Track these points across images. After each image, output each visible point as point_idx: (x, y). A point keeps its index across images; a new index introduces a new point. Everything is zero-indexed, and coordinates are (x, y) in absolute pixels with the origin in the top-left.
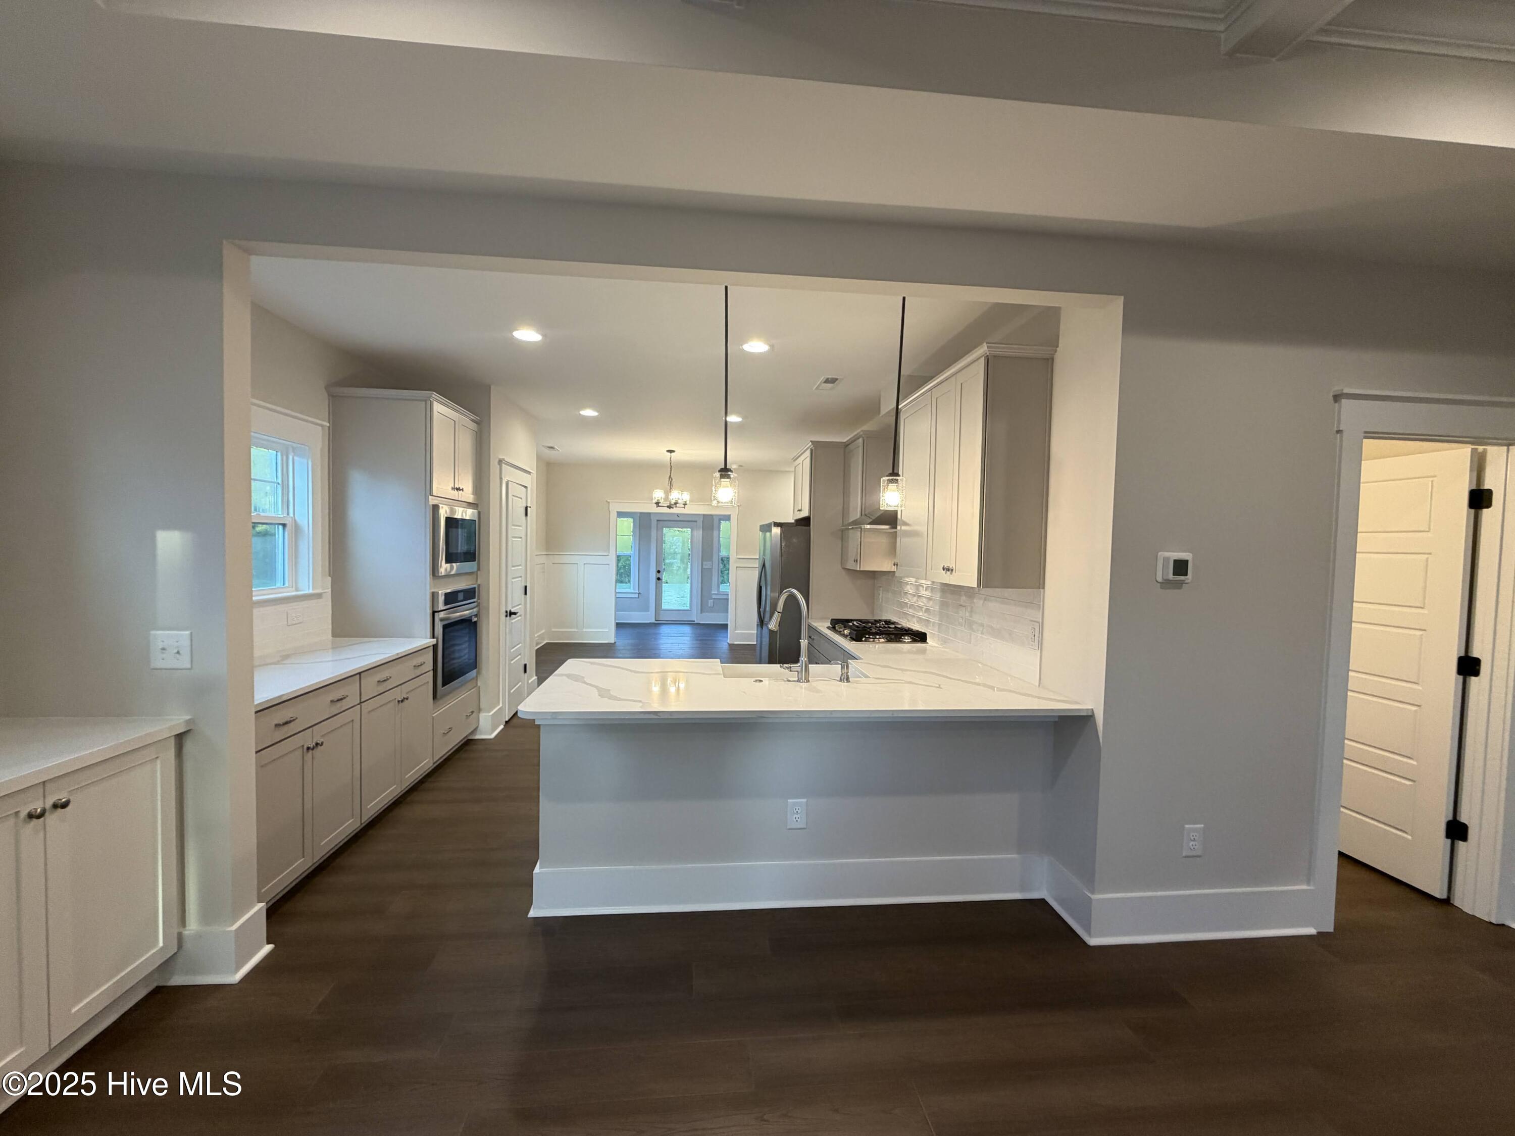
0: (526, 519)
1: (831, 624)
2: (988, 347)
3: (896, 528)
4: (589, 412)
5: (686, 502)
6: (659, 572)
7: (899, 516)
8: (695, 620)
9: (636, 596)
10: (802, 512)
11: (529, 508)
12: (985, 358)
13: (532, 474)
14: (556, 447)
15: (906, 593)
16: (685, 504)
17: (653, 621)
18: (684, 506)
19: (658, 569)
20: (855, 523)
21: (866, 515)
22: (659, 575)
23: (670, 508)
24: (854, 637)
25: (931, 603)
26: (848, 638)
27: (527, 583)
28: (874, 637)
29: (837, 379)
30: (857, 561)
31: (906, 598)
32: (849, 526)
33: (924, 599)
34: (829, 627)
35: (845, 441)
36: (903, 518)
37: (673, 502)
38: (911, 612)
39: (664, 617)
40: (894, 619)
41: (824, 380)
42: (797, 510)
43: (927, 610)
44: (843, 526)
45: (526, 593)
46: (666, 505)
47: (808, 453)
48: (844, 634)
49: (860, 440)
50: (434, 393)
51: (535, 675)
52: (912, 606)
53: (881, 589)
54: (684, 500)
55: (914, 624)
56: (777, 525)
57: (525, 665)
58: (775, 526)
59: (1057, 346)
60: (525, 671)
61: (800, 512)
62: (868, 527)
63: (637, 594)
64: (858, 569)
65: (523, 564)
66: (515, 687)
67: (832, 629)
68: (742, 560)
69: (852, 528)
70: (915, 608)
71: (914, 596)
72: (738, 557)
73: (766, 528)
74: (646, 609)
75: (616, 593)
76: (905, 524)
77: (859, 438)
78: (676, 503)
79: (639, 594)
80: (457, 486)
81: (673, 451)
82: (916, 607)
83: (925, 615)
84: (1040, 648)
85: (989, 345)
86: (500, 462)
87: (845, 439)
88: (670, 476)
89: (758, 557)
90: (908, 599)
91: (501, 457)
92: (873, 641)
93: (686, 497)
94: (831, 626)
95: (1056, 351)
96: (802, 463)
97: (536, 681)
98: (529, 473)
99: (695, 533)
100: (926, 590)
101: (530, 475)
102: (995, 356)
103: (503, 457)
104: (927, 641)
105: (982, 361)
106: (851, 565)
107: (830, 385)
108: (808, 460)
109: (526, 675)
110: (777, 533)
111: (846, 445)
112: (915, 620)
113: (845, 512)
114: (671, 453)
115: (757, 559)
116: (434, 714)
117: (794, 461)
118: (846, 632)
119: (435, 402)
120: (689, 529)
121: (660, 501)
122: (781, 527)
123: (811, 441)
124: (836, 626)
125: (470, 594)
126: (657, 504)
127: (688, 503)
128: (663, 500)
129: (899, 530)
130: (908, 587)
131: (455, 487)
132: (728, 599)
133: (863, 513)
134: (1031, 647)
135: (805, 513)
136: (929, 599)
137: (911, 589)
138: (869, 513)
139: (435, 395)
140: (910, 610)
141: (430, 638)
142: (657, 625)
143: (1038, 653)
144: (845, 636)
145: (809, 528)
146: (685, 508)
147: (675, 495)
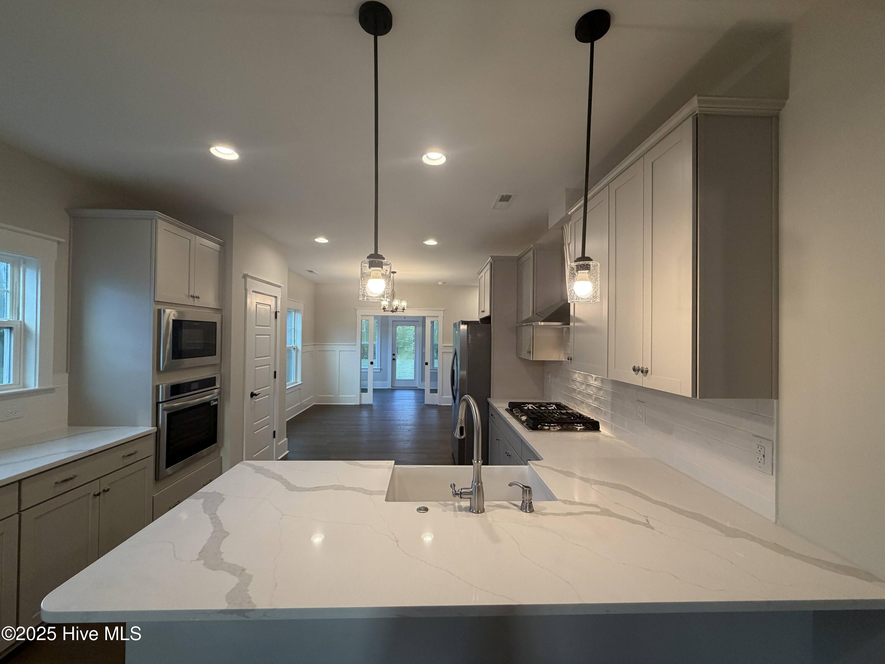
0: (276, 321)
1: (509, 406)
2: (699, 101)
3: (569, 324)
4: (322, 240)
5: (404, 308)
6: (394, 355)
7: (572, 313)
8: (418, 386)
9: (379, 371)
10: (485, 313)
11: (278, 313)
12: (693, 118)
13: (281, 287)
14: (313, 271)
15: (574, 381)
16: (404, 309)
17: (390, 387)
18: (402, 311)
19: (393, 353)
20: (528, 321)
21: (536, 314)
22: (394, 357)
23: (393, 312)
24: (531, 426)
25: (601, 393)
26: (525, 424)
27: (276, 370)
28: (549, 425)
29: (510, 196)
30: (530, 352)
31: (575, 385)
32: (524, 323)
33: (594, 389)
34: (507, 409)
35: (517, 255)
36: (575, 315)
37: (394, 308)
38: (579, 397)
39: (397, 385)
40: (564, 402)
41: (500, 198)
42: (481, 311)
43: (596, 399)
44: (517, 323)
45: (275, 377)
46: (390, 310)
47: (488, 267)
48: (521, 420)
49: (531, 252)
50: (157, 212)
51: (286, 437)
52: (580, 393)
53: (550, 374)
54: (403, 306)
55: (584, 409)
56: (464, 323)
57: (274, 432)
58: (462, 324)
59: (787, 98)
60: (274, 437)
61: (483, 313)
62: (542, 324)
63: (380, 370)
64: (531, 359)
65: (273, 354)
66: (257, 453)
67: (510, 411)
68: (446, 347)
69: (527, 325)
70: (583, 394)
71: (583, 384)
72: (443, 345)
73: (456, 326)
74: (386, 380)
75: (361, 369)
76: (578, 320)
77: (529, 251)
78: (397, 309)
79: (381, 369)
80: (191, 293)
81: (395, 272)
82: (585, 394)
83: (595, 403)
84: (774, 473)
85: (701, 98)
86: (245, 276)
87: (517, 254)
88: (393, 289)
89: (452, 345)
90: (577, 386)
91: (246, 272)
92: (549, 429)
93: (404, 304)
94: (509, 408)
95: (784, 105)
96: (484, 276)
97: (287, 441)
98: (280, 287)
99: (418, 329)
100: (595, 380)
101: (280, 288)
102: (705, 114)
103: (247, 273)
104: (600, 429)
105: (689, 125)
106: (524, 356)
107: (505, 203)
108: (489, 272)
109: (275, 439)
110: (464, 329)
111: (519, 258)
112: (584, 405)
113: (519, 311)
114: (393, 273)
115: (452, 346)
116: (154, 494)
117: (479, 275)
118: (524, 418)
119: (159, 220)
120: (414, 327)
121: (386, 307)
122: (468, 325)
123: (490, 256)
124: (514, 410)
125: (210, 383)
126: (384, 309)
127: (405, 308)
128: (387, 307)
129: (572, 326)
130: (576, 376)
131: (190, 294)
132: (437, 372)
133: (535, 313)
134: (759, 469)
135: (487, 314)
136: (599, 389)
137: (579, 377)
138: (539, 312)
139: (158, 213)
140: (579, 396)
141: (152, 426)
142: (393, 390)
143: (773, 479)
144: (522, 422)
145: (490, 325)
146: (403, 312)
147: (396, 303)
